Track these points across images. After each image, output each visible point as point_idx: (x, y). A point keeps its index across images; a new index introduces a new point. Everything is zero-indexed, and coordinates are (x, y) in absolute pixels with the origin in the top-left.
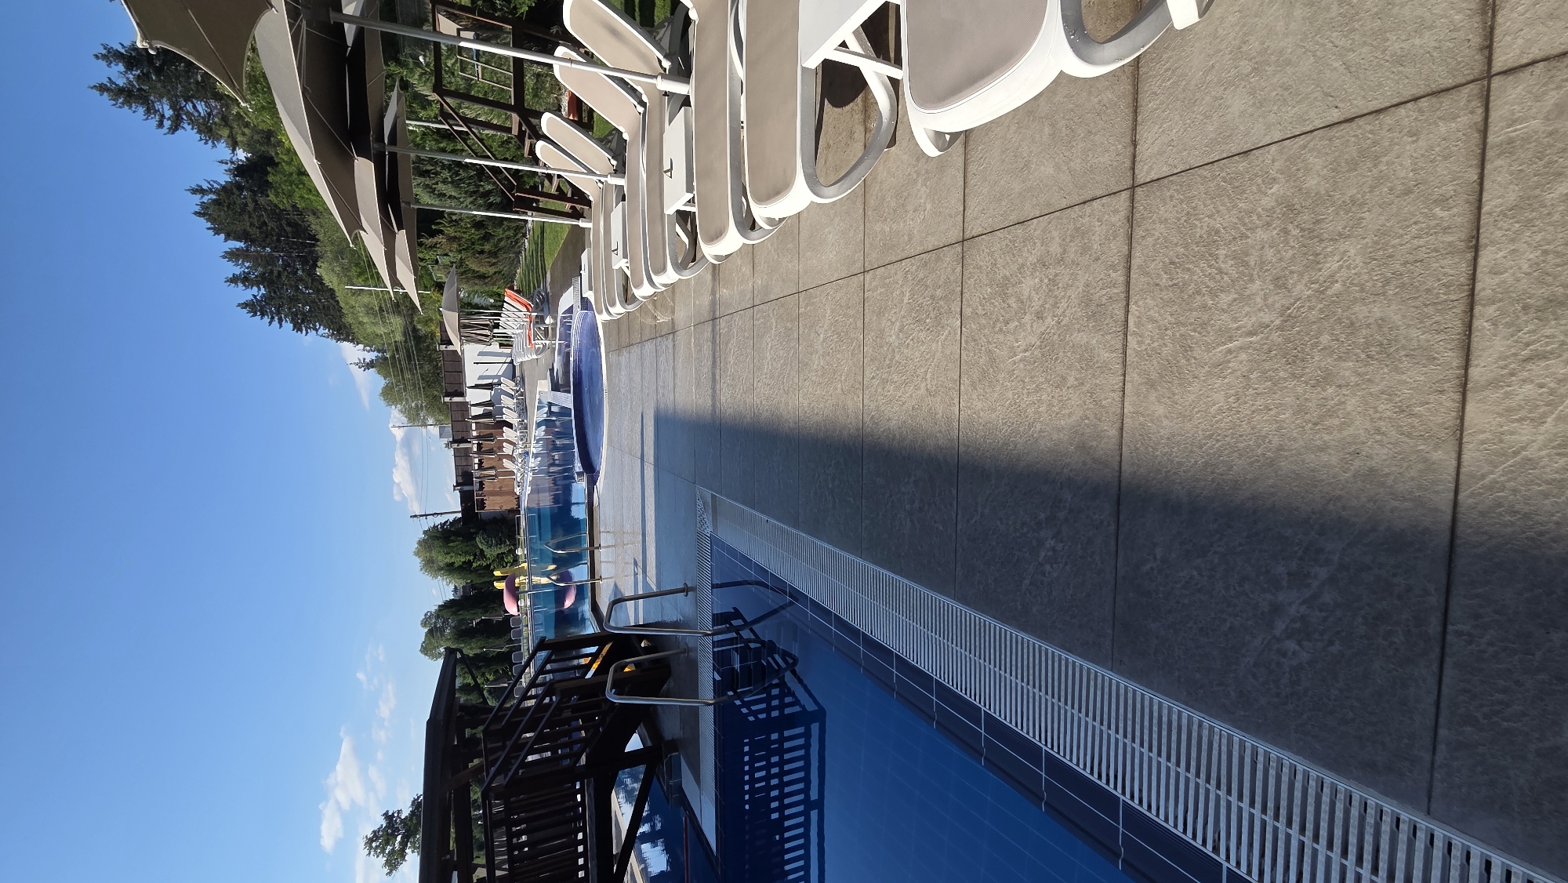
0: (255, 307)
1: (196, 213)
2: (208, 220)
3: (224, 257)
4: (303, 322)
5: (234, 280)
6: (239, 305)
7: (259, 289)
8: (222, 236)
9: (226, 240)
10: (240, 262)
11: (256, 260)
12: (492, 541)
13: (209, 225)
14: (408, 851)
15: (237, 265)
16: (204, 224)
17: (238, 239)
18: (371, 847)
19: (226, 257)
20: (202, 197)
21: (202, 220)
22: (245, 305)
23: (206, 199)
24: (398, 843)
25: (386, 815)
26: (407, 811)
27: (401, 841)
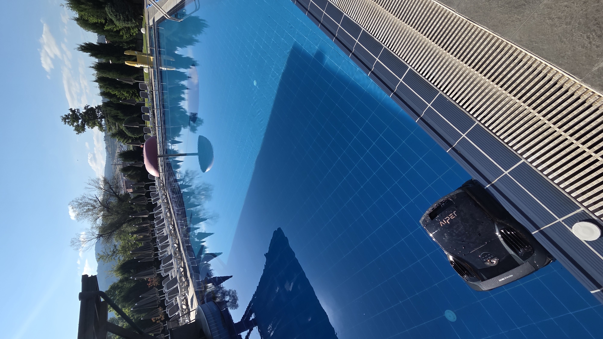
12: (120, 16)
14: (86, 127)
18: (65, 122)
24: (80, 123)
25: (71, 109)
26: (82, 111)
27: (82, 122)
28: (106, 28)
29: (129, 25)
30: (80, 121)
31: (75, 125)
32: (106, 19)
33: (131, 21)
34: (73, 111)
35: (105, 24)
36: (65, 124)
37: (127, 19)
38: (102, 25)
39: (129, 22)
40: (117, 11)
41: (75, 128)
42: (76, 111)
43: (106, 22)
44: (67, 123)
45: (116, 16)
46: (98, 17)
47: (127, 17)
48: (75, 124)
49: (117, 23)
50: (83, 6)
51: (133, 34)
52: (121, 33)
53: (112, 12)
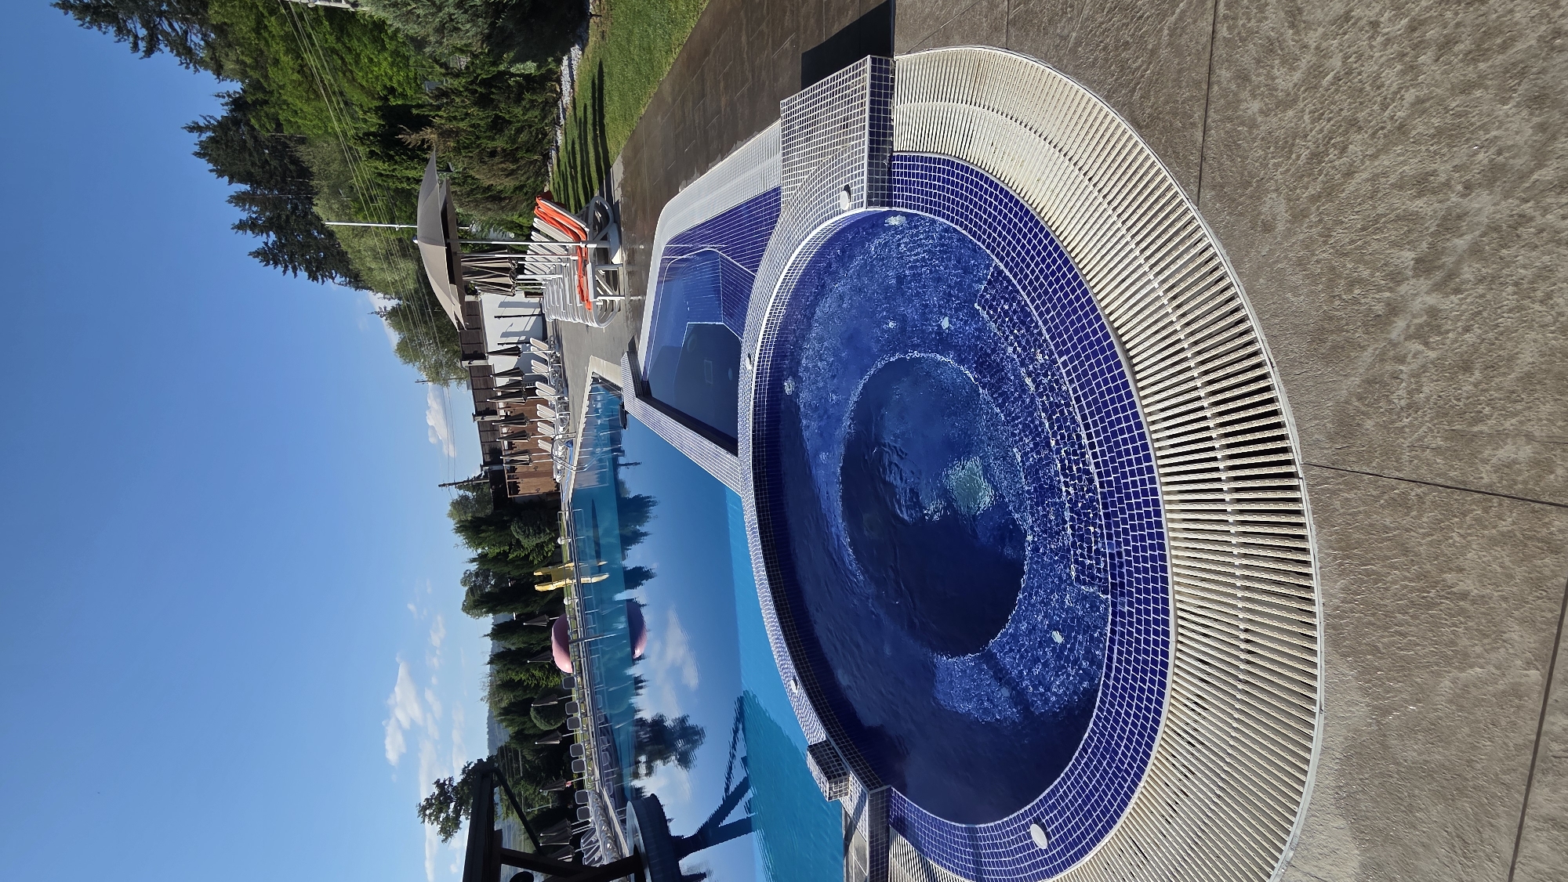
0: (267, 256)
1: (196, 154)
2: (209, 161)
3: (230, 202)
4: (318, 269)
5: (241, 226)
6: (250, 254)
7: (268, 236)
8: (226, 178)
9: (230, 182)
10: (247, 207)
11: (264, 203)
12: (529, 529)
13: (211, 166)
14: (461, 818)
15: (244, 210)
16: (205, 165)
17: (242, 181)
18: (424, 816)
19: (232, 202)
20: (200, 136)
21: (203, 161)
22: (256, 254)
23: (204, 137)
24: (451, 810)
25: (437, 783)
26: (458, 778)
27: (455, 806)
28: (511, 556)
29: (543, 538)
30: (452, 805)
31: (441, 819)
32: (510, 545)
33: (544, 531)
34: (440, 785)
35: (509, 553)
36: (424, 821)
37: (539, 531)
38: (505, 554)
39: (542, 535)
40: (525, 525)
41: (441, 828)
42: (447, 783)
43: (510, 549)
44: (427, 820)
45: (524, 532)
46: (501, 544)
47: (539, 527)
48: (443, 815)
49: (525, 542)
50: (483, 535)
51: (547, 553)
52: (531, 558)
53: (519, 528)
